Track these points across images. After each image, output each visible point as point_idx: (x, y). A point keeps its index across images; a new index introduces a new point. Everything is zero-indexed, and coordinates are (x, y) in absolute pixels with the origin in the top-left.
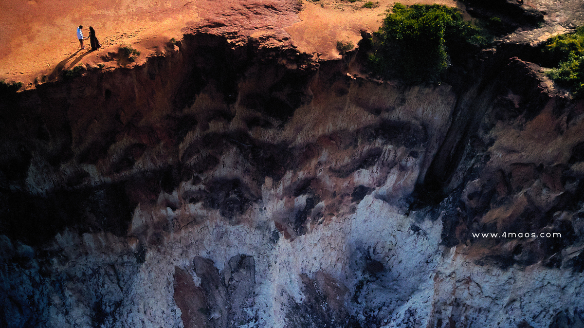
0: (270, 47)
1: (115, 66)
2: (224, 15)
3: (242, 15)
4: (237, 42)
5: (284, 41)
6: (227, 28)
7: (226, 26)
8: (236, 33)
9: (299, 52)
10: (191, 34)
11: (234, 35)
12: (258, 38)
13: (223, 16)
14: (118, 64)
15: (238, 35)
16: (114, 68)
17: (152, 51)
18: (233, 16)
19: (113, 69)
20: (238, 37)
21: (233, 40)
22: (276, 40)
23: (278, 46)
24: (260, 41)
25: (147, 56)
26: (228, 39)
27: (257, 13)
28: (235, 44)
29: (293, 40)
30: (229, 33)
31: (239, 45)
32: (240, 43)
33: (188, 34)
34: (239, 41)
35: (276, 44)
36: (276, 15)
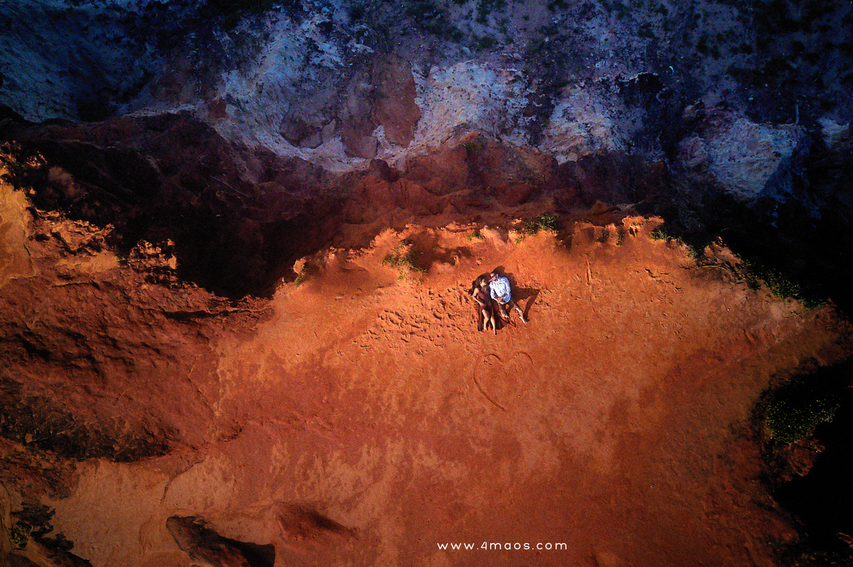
0: (87, 224)
1: (445, 234)
2: (158, 351)
3: (114, 340)
4: (156, 256)
5: (49, 235)
6: (164, 305)
7: (164, 313)
8: (149, 280)
9: (28, 194)
10: (253, 298)
11: (157, 276)
12: (105, 251)
13: (159, 347)
14: (438, 237)
15: (146, 274)
16: (448, 229)
17: (357, 262)
18: (137, 340)
19: (452, 227)
20: (148, 270)
21: (164, 263)
22: (64, 242)
23: (68, 222)
24: (104, 244)
25: (371, 252)
26: (172, 270)
27: (77, 338)
28: (162, 253)
29: (26, 231)
30: (165, 283)
31: (154, 247)
32: (151, 251)
33: (262, 297)
34: (150, 256)
35: (71, 227)
36: (31, 326)
